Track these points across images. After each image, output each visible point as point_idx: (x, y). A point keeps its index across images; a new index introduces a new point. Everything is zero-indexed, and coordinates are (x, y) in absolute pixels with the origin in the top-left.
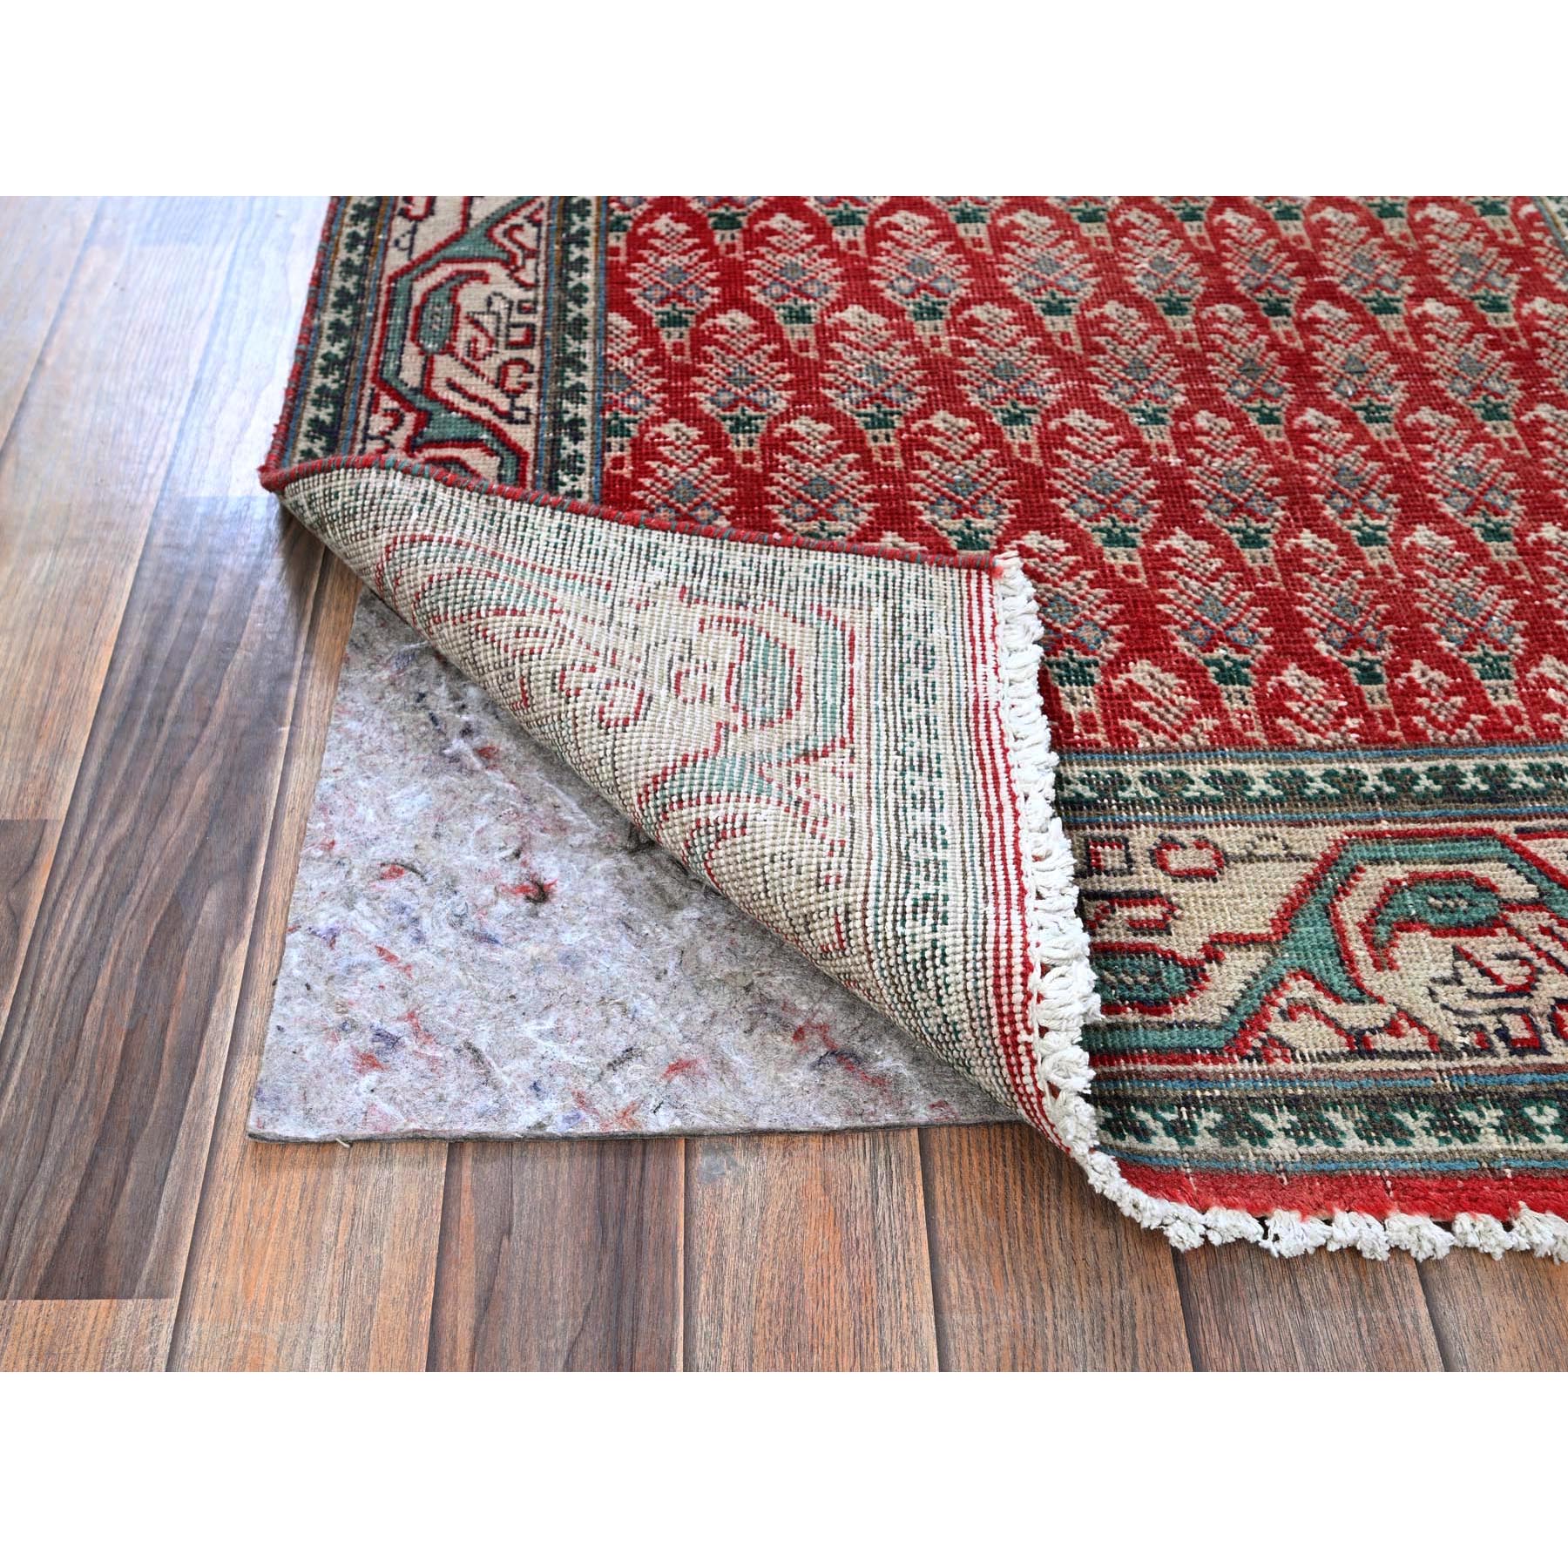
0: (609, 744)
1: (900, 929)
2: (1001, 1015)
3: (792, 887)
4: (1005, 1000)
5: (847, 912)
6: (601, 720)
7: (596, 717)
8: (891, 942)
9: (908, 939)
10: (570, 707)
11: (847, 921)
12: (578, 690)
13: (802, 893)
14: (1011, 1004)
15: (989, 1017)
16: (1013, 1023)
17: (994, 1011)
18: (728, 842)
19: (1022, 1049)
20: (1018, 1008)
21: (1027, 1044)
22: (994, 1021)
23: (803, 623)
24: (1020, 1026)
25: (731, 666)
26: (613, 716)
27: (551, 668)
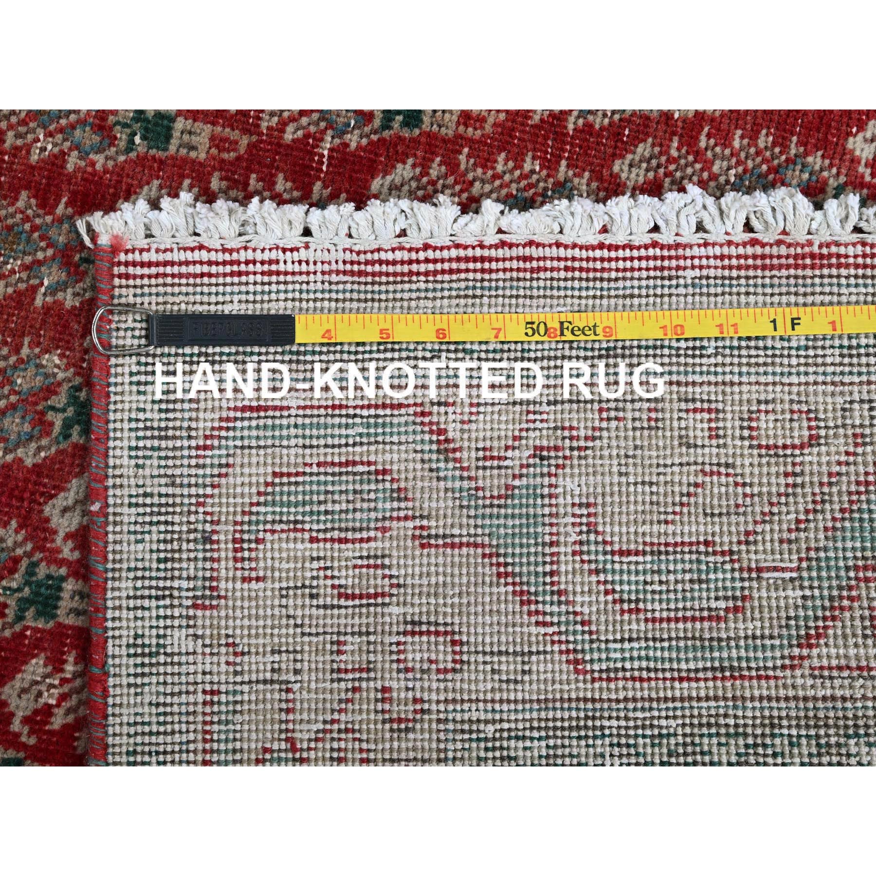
0: (480, 658)
1: (711, 351)
2: (796, 267)
3: (654, 454)
4: (783, 261)
5: (687, 401)
6: (454, 670)
7: (449, 676)
8: (720, 359)
9: (720, 344)
10: (434, 707)
11: (694, 400)
12: (415, 701)
13: (661, 444)
14: (788, 257)
15: (796, 277)
16: (803, 257)
17: (792, 272)
18: (600, 520)
19: (825, 251)
20: (792, 251)
21: (821, 246)
22: (800, 272)
23: (228, 465)
24: (807, 250)
25: (312, 540)
26: (449, 658)
27: (388, 735)
